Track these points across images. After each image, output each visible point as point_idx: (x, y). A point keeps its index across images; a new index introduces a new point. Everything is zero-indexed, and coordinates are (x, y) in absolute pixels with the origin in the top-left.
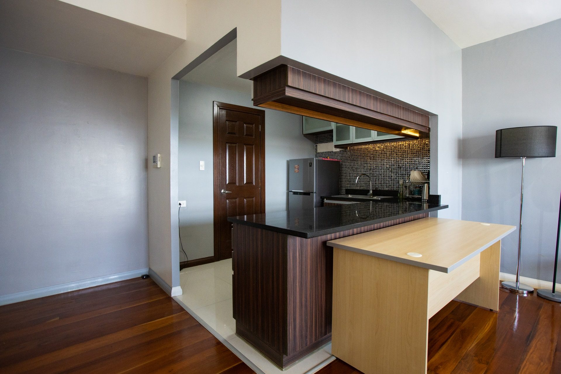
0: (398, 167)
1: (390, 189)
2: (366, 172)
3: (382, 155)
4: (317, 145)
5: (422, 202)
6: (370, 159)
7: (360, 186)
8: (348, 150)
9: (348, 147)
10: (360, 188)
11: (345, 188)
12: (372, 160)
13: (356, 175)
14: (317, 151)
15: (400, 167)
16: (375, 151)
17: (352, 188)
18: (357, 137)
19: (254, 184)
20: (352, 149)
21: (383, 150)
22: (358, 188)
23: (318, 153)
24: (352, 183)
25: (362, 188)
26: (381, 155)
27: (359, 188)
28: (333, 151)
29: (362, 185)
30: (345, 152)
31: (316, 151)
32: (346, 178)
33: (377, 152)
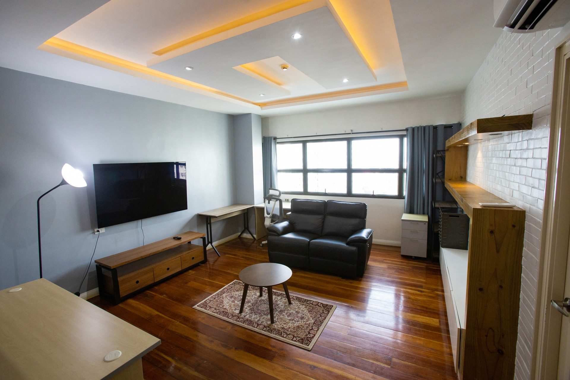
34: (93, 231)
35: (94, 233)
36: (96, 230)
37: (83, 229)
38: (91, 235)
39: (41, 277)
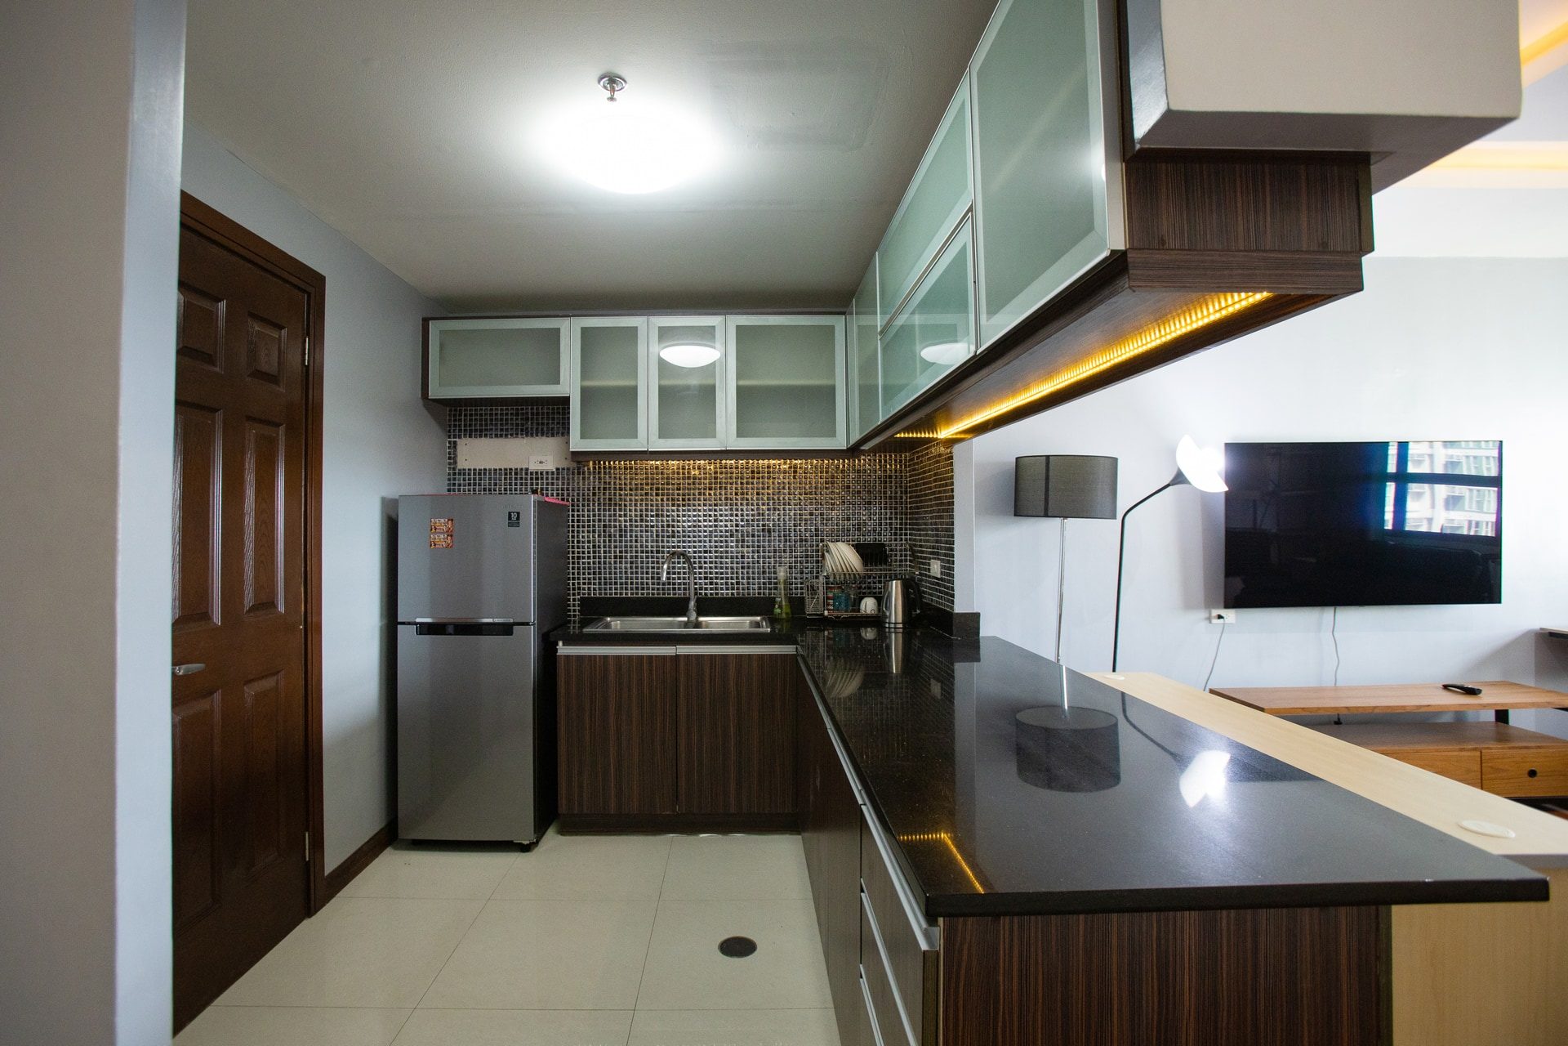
0: (763, 530)
1: (738, 593)
2: (657, 541)
3: (712, 492)
4: (455, 442)
5: (887, 630)
6: (670, 503)
7: (637, 588)
8: (589, 469)
9: (591, 463)
10: (637, 594)
11: (579, 594)
12: (678, 505)
13: (620, 552)
14: (455, 462)
15: (769, 531)
16: (689, 478)
17: (606, 594)
18: (663, 433)
19: (281, 608)
20: (605, 468)
21: (716, 478)
22: (626, 594)
23: (462, 472)
24: (605, 579)
25: (642, 594)
26: (708, 492)
27: (632, 594)
28: (527, 469)
29: (642, 583)
30: (579, 473)
31: (450, 464)
32: (581, 561)
33: (694, 484)
34: (1207, 615)
35: (1209, 619)
36: (1215, 612)
37: (1188, 606)
38: (1205, 624)
39: (1114, 670)
